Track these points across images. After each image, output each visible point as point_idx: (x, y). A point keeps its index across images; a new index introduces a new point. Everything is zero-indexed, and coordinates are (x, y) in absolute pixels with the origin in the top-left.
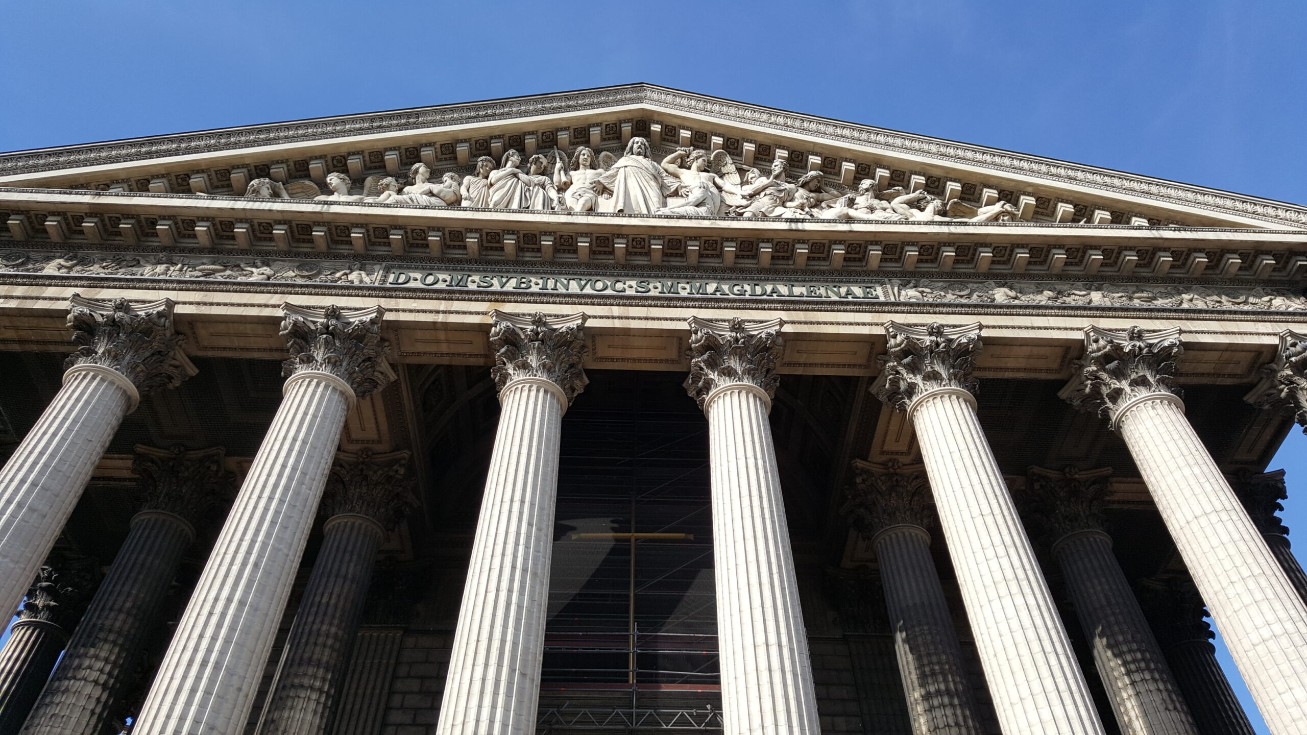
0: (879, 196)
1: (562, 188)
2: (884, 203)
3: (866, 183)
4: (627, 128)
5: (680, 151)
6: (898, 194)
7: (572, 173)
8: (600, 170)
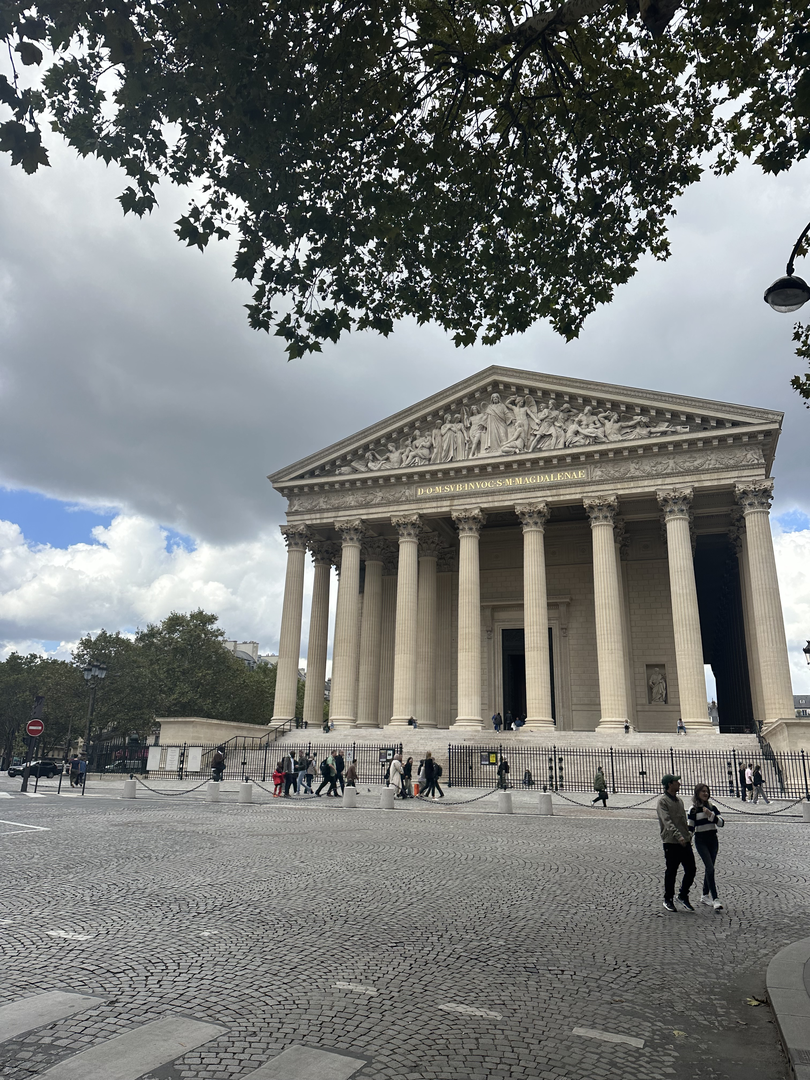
0: (592, 414)
1: (468, 429)
2: (595, 418)
3: (588, 408)
4: (489, 389)
5: (512, 398)
6: (600, 412)
7: (472, 418)
8: (481, 415)
